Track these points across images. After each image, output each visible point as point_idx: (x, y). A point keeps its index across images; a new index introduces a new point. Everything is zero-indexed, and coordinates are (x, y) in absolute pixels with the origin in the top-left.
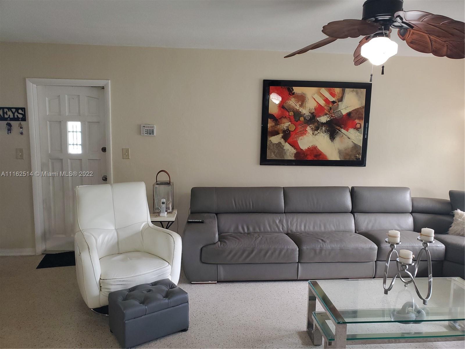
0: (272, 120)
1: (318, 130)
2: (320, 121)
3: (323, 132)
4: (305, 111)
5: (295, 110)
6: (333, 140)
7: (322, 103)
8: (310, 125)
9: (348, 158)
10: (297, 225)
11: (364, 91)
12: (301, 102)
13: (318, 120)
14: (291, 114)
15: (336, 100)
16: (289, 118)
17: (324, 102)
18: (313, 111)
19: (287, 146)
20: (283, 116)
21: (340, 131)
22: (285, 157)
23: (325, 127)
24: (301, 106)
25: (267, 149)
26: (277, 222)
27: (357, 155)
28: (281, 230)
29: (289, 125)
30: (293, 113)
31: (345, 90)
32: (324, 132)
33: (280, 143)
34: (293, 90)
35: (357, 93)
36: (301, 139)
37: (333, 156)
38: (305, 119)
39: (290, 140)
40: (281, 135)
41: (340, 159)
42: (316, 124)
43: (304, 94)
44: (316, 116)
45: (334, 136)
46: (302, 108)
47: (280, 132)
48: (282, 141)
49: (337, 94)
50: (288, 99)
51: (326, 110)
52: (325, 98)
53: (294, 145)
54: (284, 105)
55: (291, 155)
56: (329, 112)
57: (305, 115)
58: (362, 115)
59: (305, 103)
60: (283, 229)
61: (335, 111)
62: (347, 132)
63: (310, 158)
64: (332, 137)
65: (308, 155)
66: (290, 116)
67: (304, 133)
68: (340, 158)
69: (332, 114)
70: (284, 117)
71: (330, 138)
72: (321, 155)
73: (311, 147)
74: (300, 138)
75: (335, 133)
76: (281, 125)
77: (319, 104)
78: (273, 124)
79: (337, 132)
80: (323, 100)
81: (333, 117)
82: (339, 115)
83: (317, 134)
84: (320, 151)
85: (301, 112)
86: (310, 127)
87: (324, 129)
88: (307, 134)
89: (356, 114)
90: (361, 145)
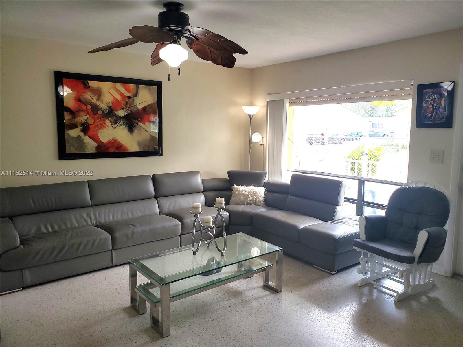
0: (69, 113)
1: (117, 123)
2: (118, 115)
4: (103, 105)
5: (92, 103)
6: (132, 133)
7: (119, 97)
8: (109, 119)
9: (146, 149)
10: (105, 216)
11: (155, 88)
12: (98, 96)
13: (116, 114)
14: (89, 107)
15: (131, 95)
16: (86, 111)
17: (120, 97)
18: (111, 105)
19: (87, 140)
20: (81, 109)
21: (137, 124)
22: (86, 151)
23: (123, 120)
24: (98, 99)
25: (66, 143)
26: (85, 216)
27: (155, 146)
28: (89, 223)
29: (87, 119)
30: (90, 107)
31: (139, 86)
32: (123, 125)
33: (79, 137)
34: (88, 84)
35: (150, 90)
36: (101, 132)
37: (134, 148)
38: (103, 112)
39: (90, 133)
40: (80, 128)
41: (140, 150)
42: (114, 118)
43: (100, 88)
44: (113, 109)
45: (133, 129)
46: (99, 102)
47: (78, 125)
48: (82, 134)
49: (132, 90)
50: (84, 92)
51: (123, 105)
52: (121, 93)
53: (94, 138)
54: (80, 99)
55: (92, 148)
56: (126, 106)
57: (102, 109)
58: (156, 110)
59: (101, 96)
60: (91, 222)
61: (132, 106)
62: (143, 125)
63: (112, 150)
64: (131, 129)
65: (109, 148)
66: (87, 109)
67: (103, 126)
69: (129, 108)
70: (82, 110)
71: (129, 131)
72: (122, 147)
73: (111, 140)
74: (100, 131)
75: (133, 127)
76: (79, 118)
77: (115, 99)
78: (70, 117)
79: (135, 125)
80: (119, 95)
81: (130, 111)
82: (136, 110)
83: (117, 127)
84: (121, 143)
85: (98, 105)
86: (109, 121)
87: (122, 122)
88: (106, 127)
89: (151, 108)
90: (157, 137)
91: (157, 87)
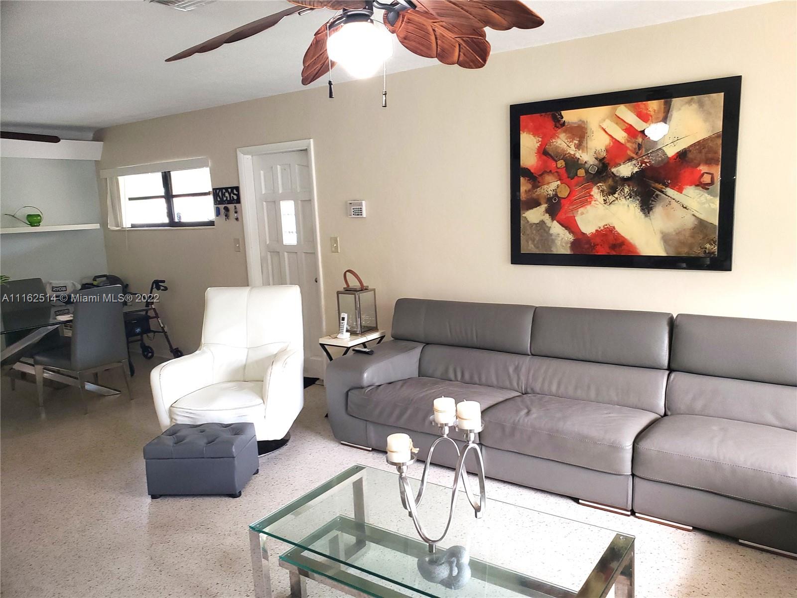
0: (527, 179)
1: (615, 193)
2: (618, 175)
3: (625, 197)
4: (587, 157)
5: (567, 155)
6: (649, 213)
7: (621, 136)
8: (598, 185)
9: (684, 252)
10: (544, 380)
12: (578, 139)
13: (615, 173)
14: (561, 164)
16: (557, 172)
17: (625, 134)
18: (604, 154)
19: (556, 228)
20: (546, 170)
21: (662, 192)
22: (552, 249)
23: (629, 186)
24: (579, 147)
25: (521, 235)
26: (511, 370)
27: (708, 246)
28: (515, 384)
29: (558, 187)
30: (564, 163)
31: (671, 102)
32: (628, 197)
33: (542, 222)
34: (562, 118)
35: (701, 105)
36: (582, 214)
37: (652, 247)
38: (587, 171)
39: (562, 215)
40: (544, 207)
41: (667, 254)
42: (610, 182)
43: (583, 122)
44: (609, 164)
45: (651, 204)
46: (580, 152)
47: (542, 201)
48: (547, 218)
49: (652, 113)
50: (554, 136)
51: (631, 151)
52: (627, 125)
53: (570, 225)
54: (547, 150)
55: (564, 245)
56: (636, 154)
57: (587, 166)
58: (716, 153)
59: (585, 139)
60: (518, 384)
61: (651, 151)
62: (679, 193)
63: (602, 251)
64: (647, 207)
65: (598, 245)
66: (558, 168)
67: (586, 200)
68: (666, 251)
69: (644, 157)
70: (548, 171)
71: (642, 210)
72: (624, 245)
73: (602, 228)
74: (580, 210)
75: (652, 199)
76: (543, 186)
77: (613, 140)
78: (530, 186)
79: (657, 195)
80: (623, 130)
81: (646, 163)
82: (660, 159)
83: (614, 201)
84: (622, 236)
85: (579, 158)
86: (599, 189)
87: (626, 190)
88: (593, 202)
89: (700, 152)
90: (715, 221)
91: (722, 94)
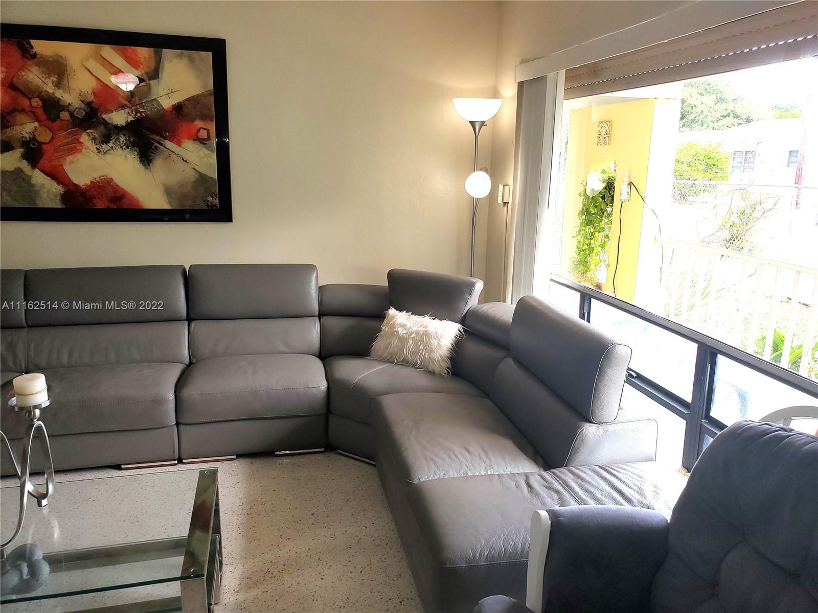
1: (109, 142)
2: (110, 122)
3: (121, 147)
4: (71, 99)
5: (44, 94)
6: (149, 165)
8: (88, 131)
9: (188, 205)
10: (50, 352)
11: (207, 57)
12: (57, 76)
13: (106, 119)
14: (36, 102)
15: (142, 75)
16: (32, 112)
18: (91, 98)
19: (39, 178)
20: (17, 108)
21: (161, 144)
22: (37, 202)
23: (124, 135)
24: (58, 85)
27: (210, 199)
29: (36, 130)
30: (40, 102)
31: (161, 52)
32: (125, 147)
33: (19, 171)
34: (32, 48)
35: (192, 61)
36: (72, 162)
37: (156, 200)
38: (72, 115)
39: (45, 162)
40: (18, 152)
41: (172, 206)
43: (61, 57)
44: (98, 109)
45: (150, 156)
46: (61, 91)
47: (15, 145)
48: (25, 165)
49: (143, 61)
50: (22, 68)
51: (123, 98)
52: (115, 69)
53: (56, 175)
54: (15, 83)
55: (52, 197)
56: (129, 102)
57: (71, 108)
58: (210, 109)
59: (66, 77)
61: (145, 101)
62: (178, 147)
63: (100, 204)
64: (146, 156)
65: (95, 198)
66: (34, 107)
67: (74, 147)
68: (170, 203)
69: (138, 106)
70: (20, 109)
71: (142, 161)
72: (125, 198)
73: (98, 179)
74: (69, 158)
75: (151, 151)
76: (15, 127)
77: (102, 83)
79: (156, 147)
81: (140, 112)
82: (156, 110)
83: (108, 150)
84: (122, 189)
85: (60, 99)
86: (90, 136)
87: (122, 139)
88: (84, 150)
89: (195, 107)
90: (215, 176)
91: (210, 53)
